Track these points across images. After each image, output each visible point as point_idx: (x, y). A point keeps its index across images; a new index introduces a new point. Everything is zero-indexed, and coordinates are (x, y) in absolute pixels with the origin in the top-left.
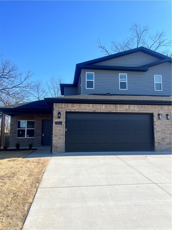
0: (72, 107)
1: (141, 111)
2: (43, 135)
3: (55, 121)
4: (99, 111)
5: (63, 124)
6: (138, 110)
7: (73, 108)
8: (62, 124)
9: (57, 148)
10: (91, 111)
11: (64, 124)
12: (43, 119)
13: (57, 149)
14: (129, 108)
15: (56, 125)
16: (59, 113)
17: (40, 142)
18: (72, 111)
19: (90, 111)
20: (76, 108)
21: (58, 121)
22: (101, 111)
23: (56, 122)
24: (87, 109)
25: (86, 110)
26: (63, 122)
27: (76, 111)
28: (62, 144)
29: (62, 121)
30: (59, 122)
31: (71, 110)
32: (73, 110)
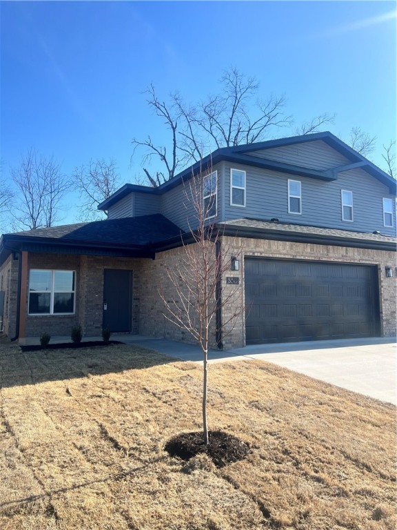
0: (256, 246)
1: (363, 260)
2: (105, 308)
3: (227, 276)
4: (302, 258)
5: (240, 282)
6: (359, 257)
7: (257, 249)
8: (238, 283)
9: (231, 335)
10: (289, 257)
11: (242, 282)
12: (106, 267)
13: (232, 337)
14: (347, 253)
15: (228, 285)
16: (233, 259)
17: (99, 326)
18: (256, 254)
19: (287, 257)
20: (262, 250)
21: (232, 276)
22: (305, 256)
23: (227, 278)
24: (281, 252)
25: (281, 254)
26: (240, 279)
27: (263, 255)
28: (241, 328)
29: (239, 276)
30: (233, 278)
31: (254, 253)
32: (258, 252)
